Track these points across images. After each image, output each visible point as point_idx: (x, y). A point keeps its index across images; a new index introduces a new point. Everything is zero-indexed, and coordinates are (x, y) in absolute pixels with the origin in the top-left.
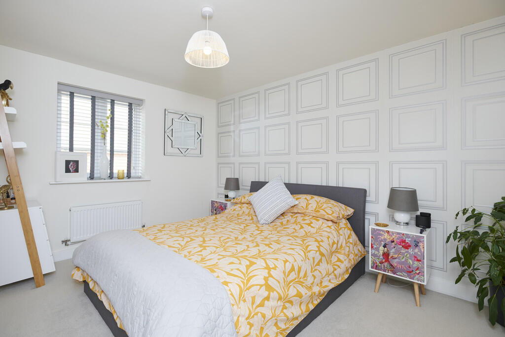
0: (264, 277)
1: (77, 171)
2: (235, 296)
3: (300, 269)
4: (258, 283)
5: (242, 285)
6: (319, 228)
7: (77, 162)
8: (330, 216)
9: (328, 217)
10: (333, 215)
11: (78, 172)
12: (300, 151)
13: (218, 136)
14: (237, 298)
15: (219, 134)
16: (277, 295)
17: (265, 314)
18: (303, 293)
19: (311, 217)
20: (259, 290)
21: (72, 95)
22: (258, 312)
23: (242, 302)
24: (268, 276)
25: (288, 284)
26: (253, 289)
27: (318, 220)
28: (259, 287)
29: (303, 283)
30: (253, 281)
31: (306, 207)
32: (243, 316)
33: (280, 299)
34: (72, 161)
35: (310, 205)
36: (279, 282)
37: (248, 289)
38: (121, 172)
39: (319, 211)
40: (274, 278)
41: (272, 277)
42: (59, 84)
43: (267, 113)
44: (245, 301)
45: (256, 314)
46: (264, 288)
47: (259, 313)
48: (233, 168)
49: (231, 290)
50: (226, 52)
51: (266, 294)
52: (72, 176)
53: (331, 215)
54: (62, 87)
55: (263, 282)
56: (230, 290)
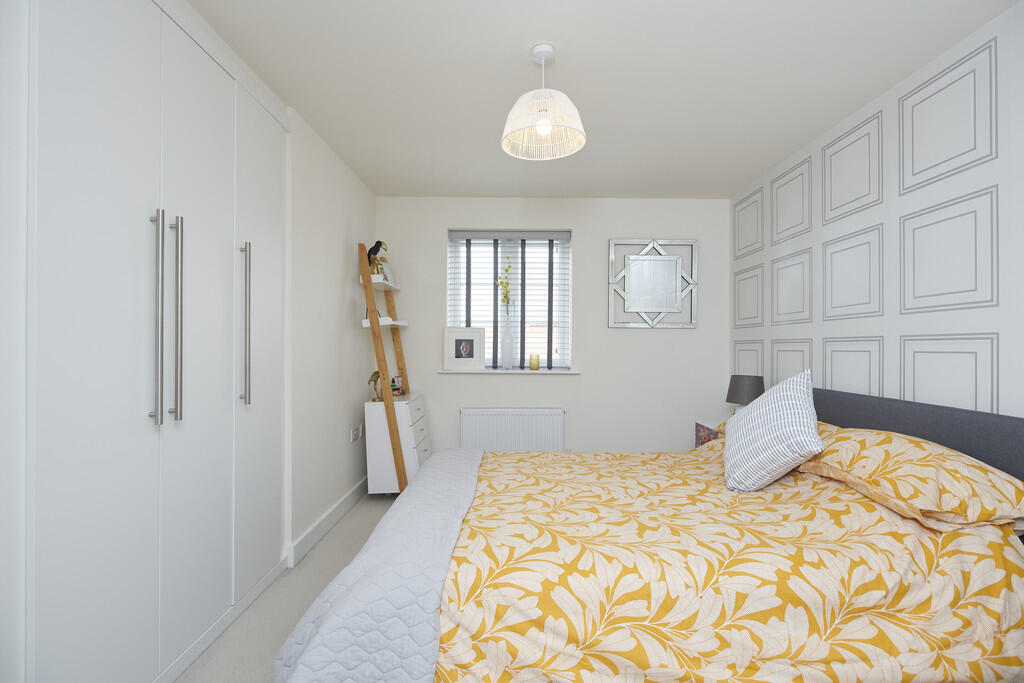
0: (547, 579)
1: (470, 355)
2: (461, 588)
3: (668, 604)
4: (525, 587)
5: (485, 575)
6: (859, 533)
7: (470, 342)
8: (901, 503)
9: (896, 505)
10: (913, 502)
11: (472, 357)
12: (910, 303)
13: (735, 278)
14: (464, 592)
15: (736, 274)
16: (566, 627)
17: (517, 651)
18: (654, 661)
19: (858, 496)
20: (521, 599)
21: (468, 244)
22: (502, 639)
23: (472, 603)
24: (556, 581)
25: (614, 623)
26: (505, 590)
27: (871, 510)
28: (523, 593)
29: (669, 639)
30: (515, 578)
31: (851, 464)
32: (467, 629)
33: (572, 639)
34: (466, 341)
35: (863, 462)
36: (584, 607)
37: (496, 586)
38: (535, 357)
39: (877, 483)
40: (571, 592)
41: (568, 587)
42: (450, 231)
43: (828, 208)
44: (479, 604)
45: (497, 640)
46: (535, 600)
47: (504, 642)
48: (760, 352)
49: (459, 574)
50: (578, 125)
51: (537, 613)
52: (465, 364)
53: (904, 500)
54: (454, 235)
55: (539, 589)
56: (456, 574)
